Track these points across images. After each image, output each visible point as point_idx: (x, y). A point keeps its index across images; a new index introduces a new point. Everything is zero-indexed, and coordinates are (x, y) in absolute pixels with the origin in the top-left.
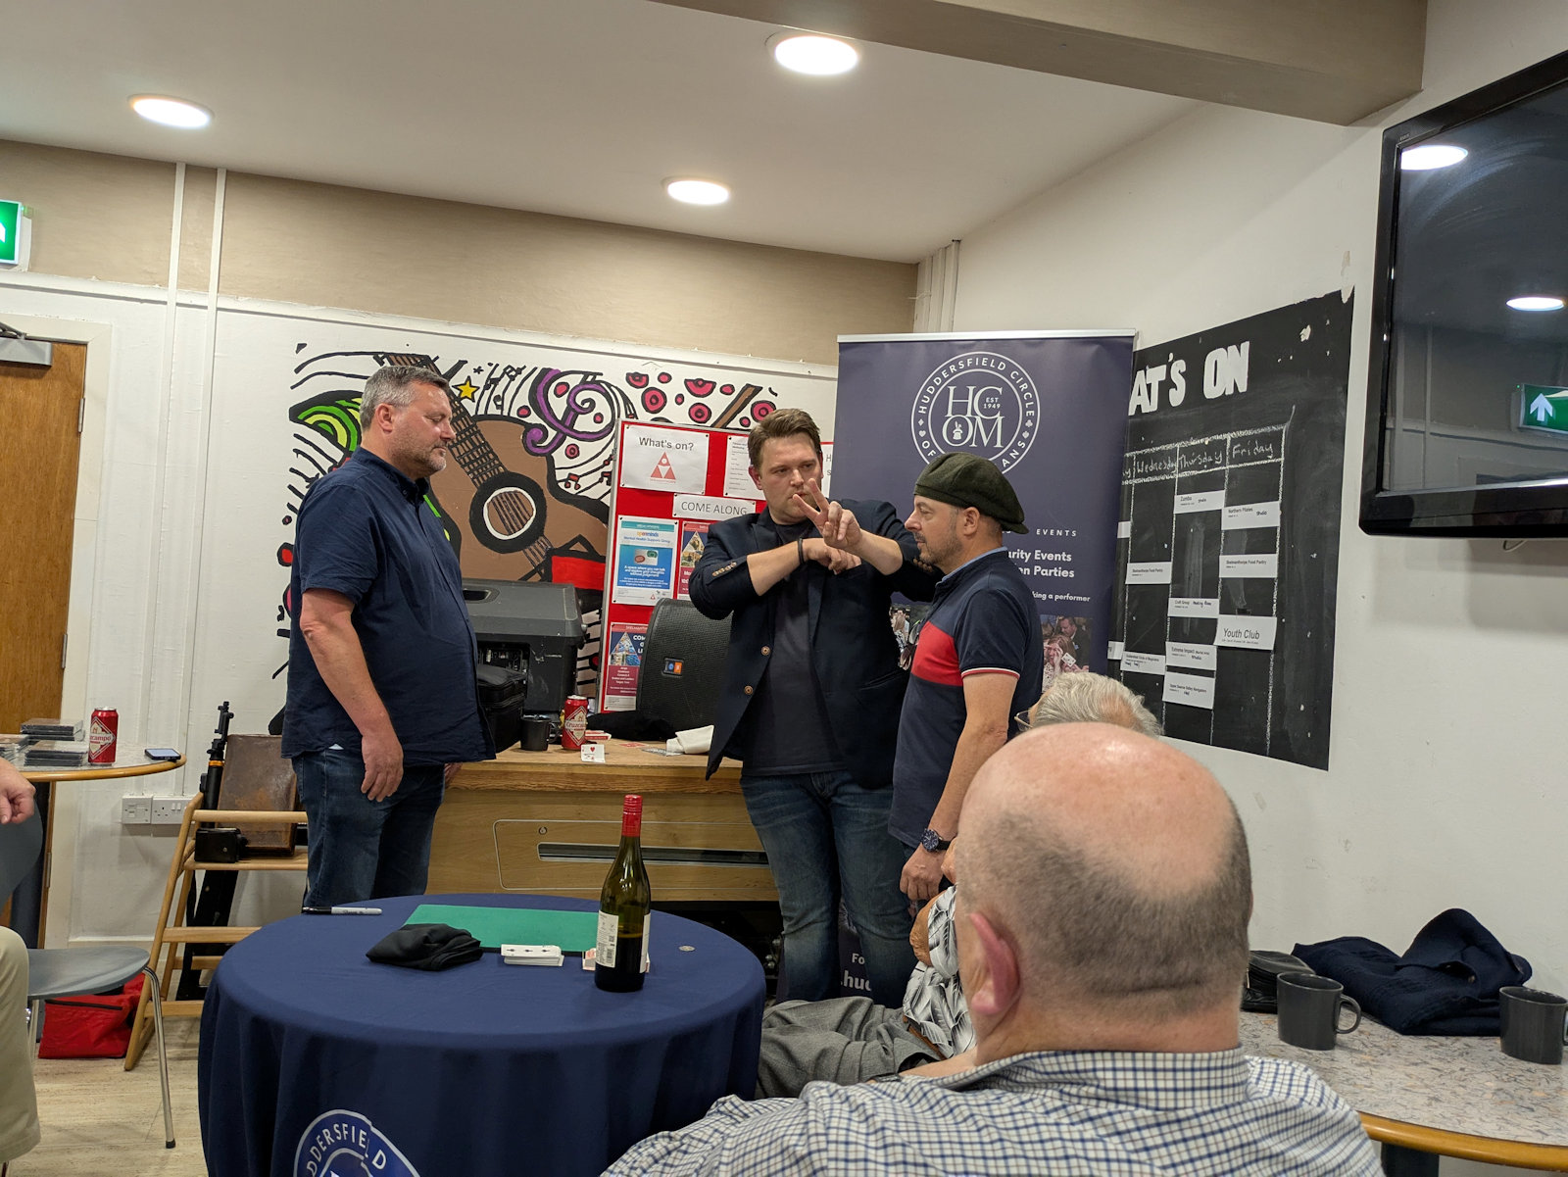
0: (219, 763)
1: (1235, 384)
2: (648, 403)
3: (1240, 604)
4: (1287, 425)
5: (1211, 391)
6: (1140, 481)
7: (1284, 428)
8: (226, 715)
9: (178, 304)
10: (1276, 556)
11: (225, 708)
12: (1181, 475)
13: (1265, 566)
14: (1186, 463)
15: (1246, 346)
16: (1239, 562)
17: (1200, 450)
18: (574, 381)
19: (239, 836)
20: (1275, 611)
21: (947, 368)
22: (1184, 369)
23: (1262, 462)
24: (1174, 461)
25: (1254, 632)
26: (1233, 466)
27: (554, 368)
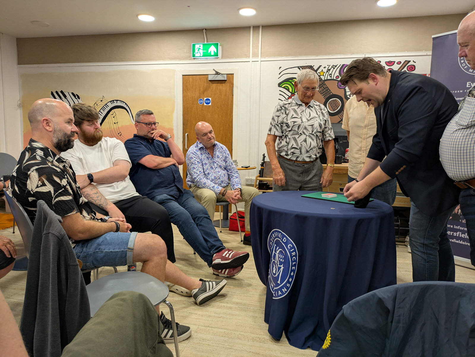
0: (263, 168)
9: (252, 61)
11: (264, 155)
19: (268, 184)
27: (346, 64)
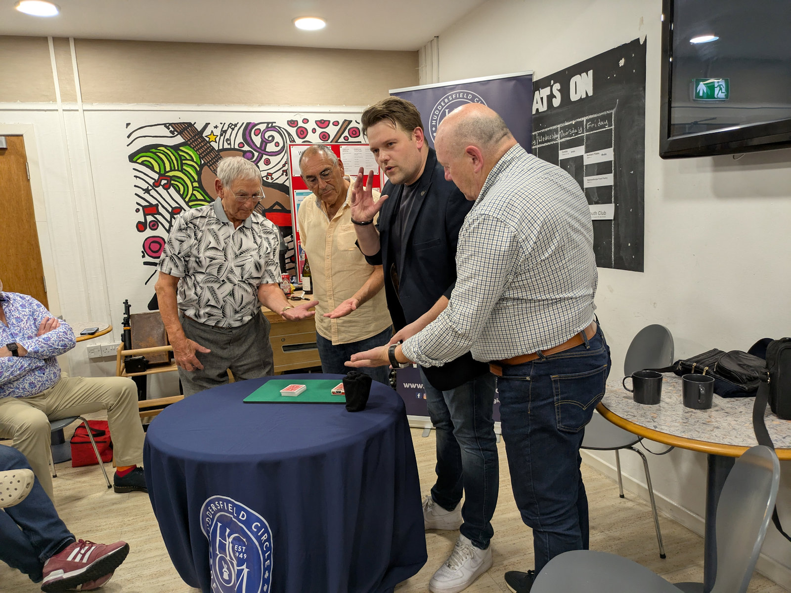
0: (128, 328)
1: (586, 92)
2: (299, 134)
3: (595, 199)
4: (615, 110)
5: (574, 97)
6: (541, 145)
7: (613, 111)
8: (127, 306)
9: (63, 110)
10: (612, 175)
11: (126, 302)
12: (561, 141)
13: (607, 180)
14: (563, 134)
15: (591, 72)
16: (593, 179)
17: (570, 127)
18: (262, 127)
19: (144, 359)
20: (613, 201)
21: (443, 100)
22: (559, 88)
23: (602, 130)
24: (557, 134)
25: (603, 211)
26: (587, 133)
27: (252, 122)
